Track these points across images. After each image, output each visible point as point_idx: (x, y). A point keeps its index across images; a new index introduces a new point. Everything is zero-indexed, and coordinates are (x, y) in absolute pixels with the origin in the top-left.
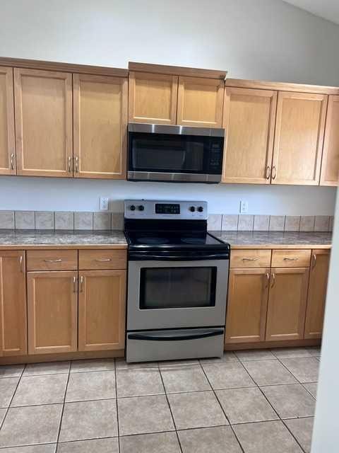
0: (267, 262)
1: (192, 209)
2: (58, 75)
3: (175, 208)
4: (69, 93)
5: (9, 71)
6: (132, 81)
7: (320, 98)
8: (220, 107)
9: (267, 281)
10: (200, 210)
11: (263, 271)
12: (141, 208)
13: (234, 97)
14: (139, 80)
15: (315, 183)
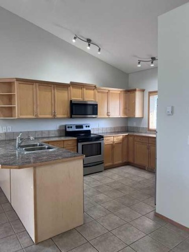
0: (112, 140)
1: (86, 127)
2: (50, 85)
3: (81, 127)
4: (53, 91)
5: (35, 83)
6: (71, 87)
7: (119, 92)
8: (95, 95)
9: (113, 146)
10: (89, 126)
11: (111, 143)
12: (71, 127)
13: (98, 92)
14: (73, 87)
15: (120, 117)
